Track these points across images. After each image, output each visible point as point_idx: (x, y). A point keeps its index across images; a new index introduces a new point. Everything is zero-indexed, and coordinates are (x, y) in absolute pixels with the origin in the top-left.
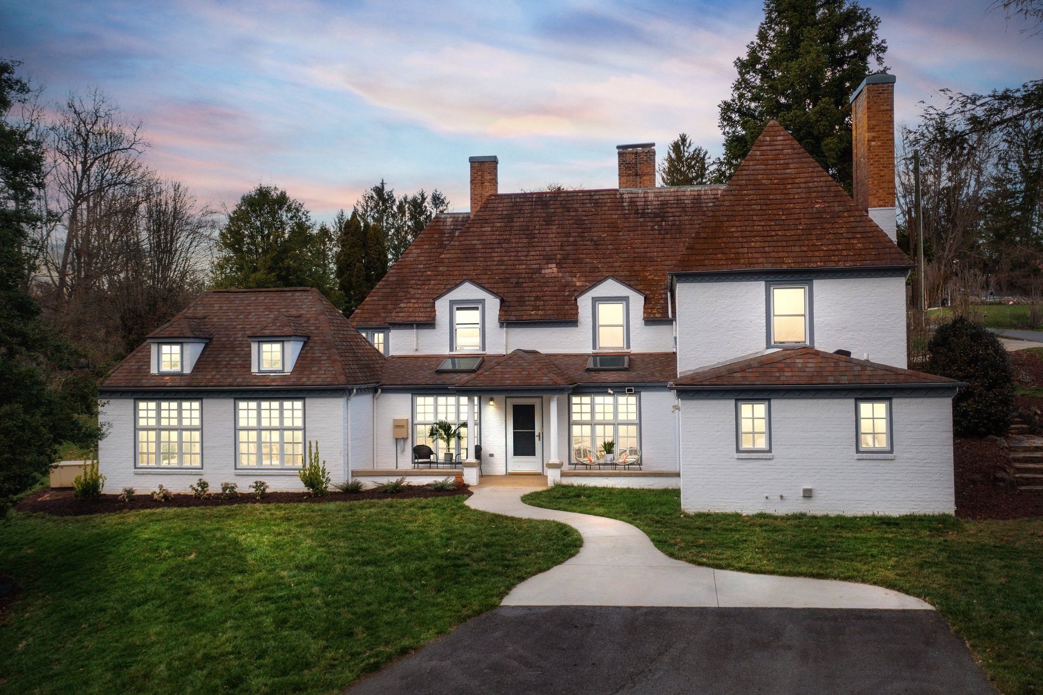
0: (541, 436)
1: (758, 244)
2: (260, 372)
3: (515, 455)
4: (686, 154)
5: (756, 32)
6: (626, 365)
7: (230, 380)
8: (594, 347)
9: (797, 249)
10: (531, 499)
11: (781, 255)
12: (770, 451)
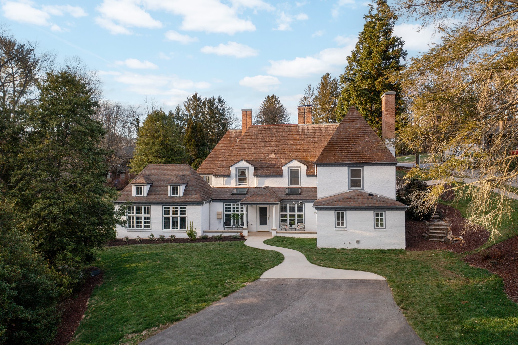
0: (269, 218)
1: (345, 154)
2: (171, 196)
3: (260, 224)
4: (329, 82)
5: (355, 45)
6: (300, 193)
7: (161, 199)
8: (288, 185)
9: (359, 155)
10: (267, 242)
11: (353, 157)
12: (346, 228)
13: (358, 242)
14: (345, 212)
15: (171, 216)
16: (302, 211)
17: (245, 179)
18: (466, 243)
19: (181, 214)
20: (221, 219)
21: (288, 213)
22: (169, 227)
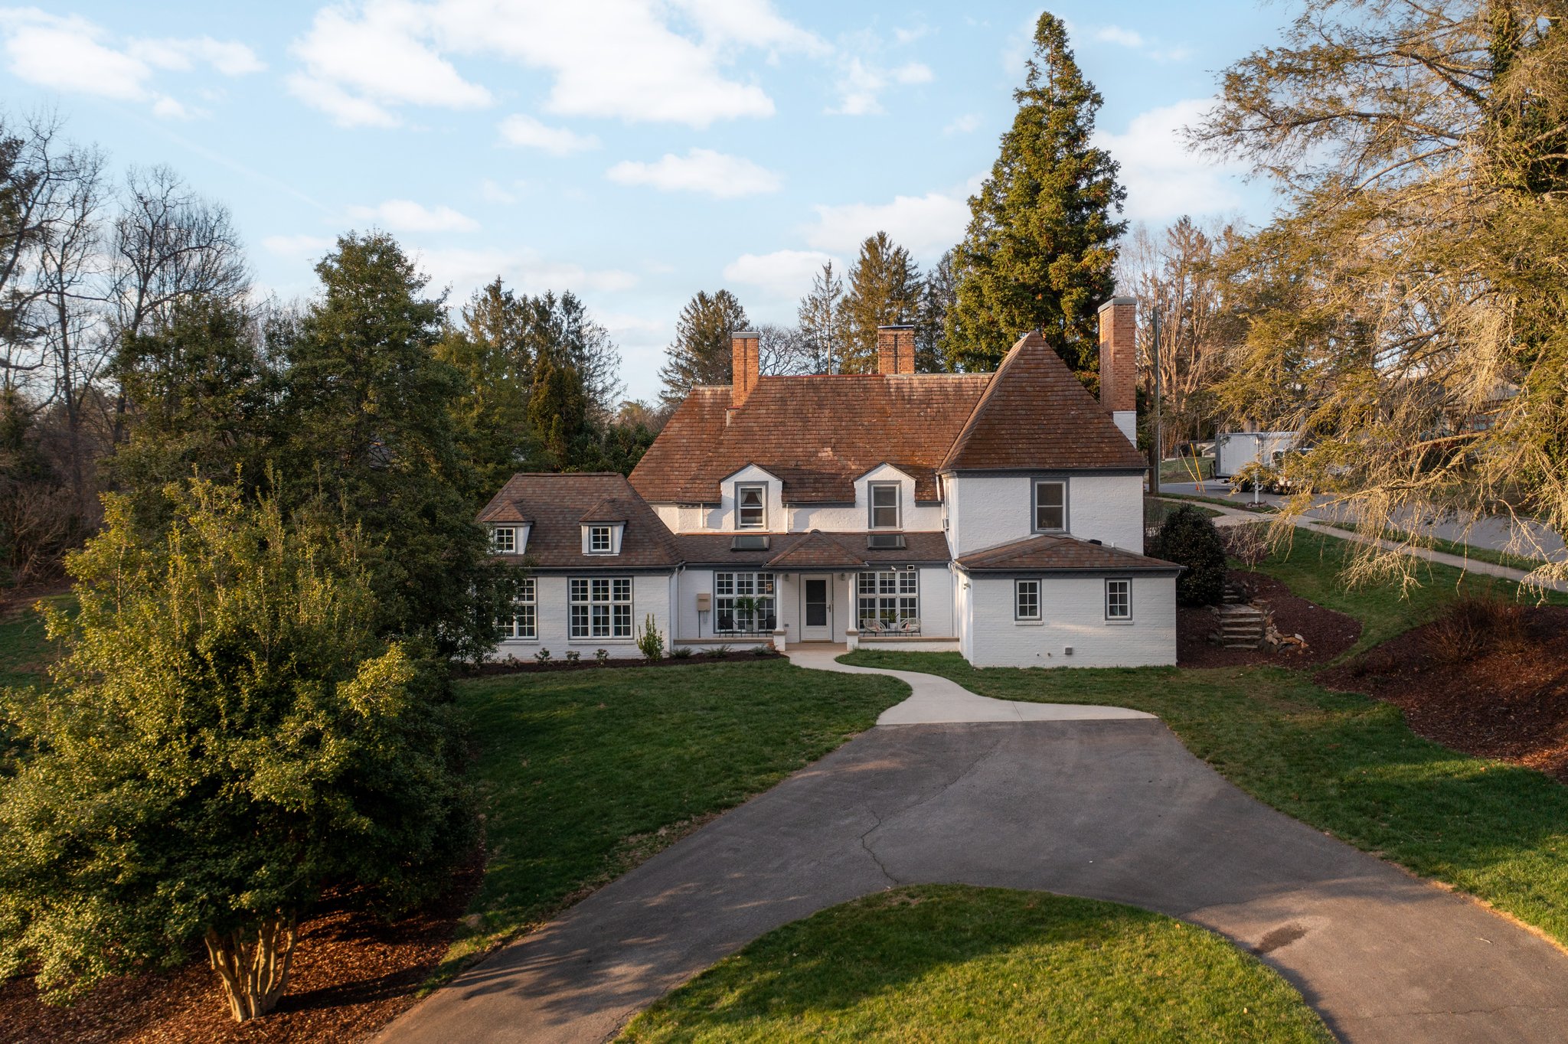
0: (831, 608)
1: (1024, 445)
2: (590, 552)
3: (809, 623)
5: (992, 168)
6: (903, 545)
7: (563, 560)
8: (870, 527)
9: (1057, 451)
10: (839, 660)
11: (1044, 455)
12: (1040, 619)
13: (1069, 652)
14: (1038, 582)
15: (590, 602)
16: (912, 590)
17: (759, 513)
18: (1311, 647)
19: (617, 598)
20: (708, 611)
21: (878, 595)
22: (585, 632)
